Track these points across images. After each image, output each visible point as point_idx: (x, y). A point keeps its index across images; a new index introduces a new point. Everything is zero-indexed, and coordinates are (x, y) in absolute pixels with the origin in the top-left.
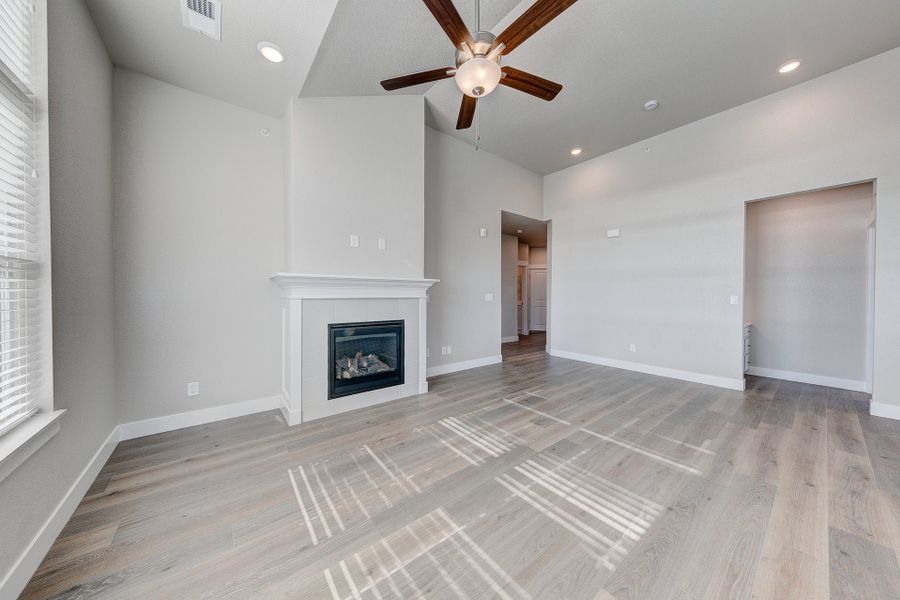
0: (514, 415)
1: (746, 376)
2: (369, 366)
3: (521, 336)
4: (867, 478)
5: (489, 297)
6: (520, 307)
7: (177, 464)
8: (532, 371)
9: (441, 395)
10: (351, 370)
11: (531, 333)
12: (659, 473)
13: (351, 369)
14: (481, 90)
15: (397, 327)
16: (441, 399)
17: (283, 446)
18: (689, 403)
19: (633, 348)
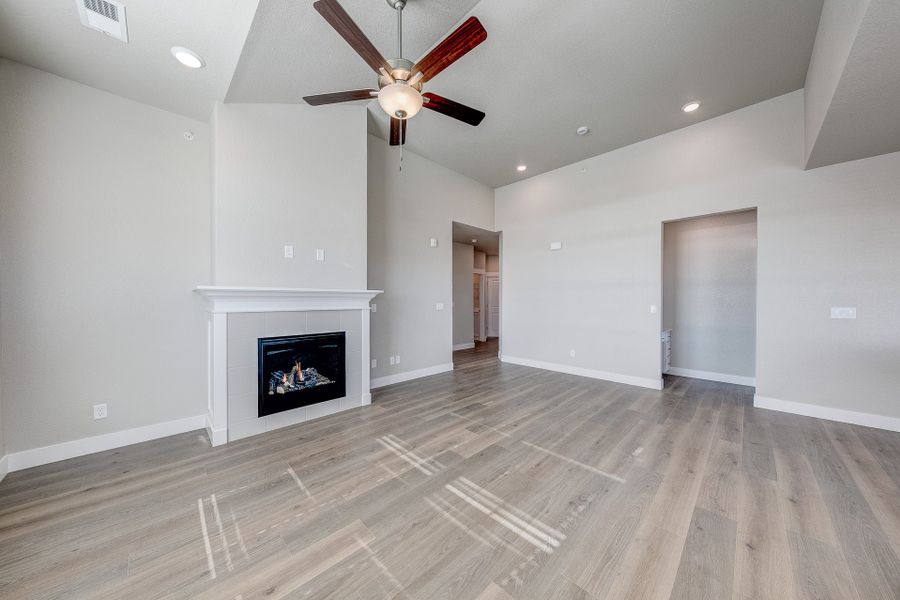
0: (452, 423)
1: (665, 376)
2: (307, 380)
3: (478, 343)
4: (735, 463)
5: (439, 306)
6: (476, 315)
7: (75, 494)
8: (480, 378)
11: (488, 339)
12: (570, 470)
13: (287, 384)
14: (404, 113)
16: (383, 410)
17: (202, 469)
18: (613, 404)
19: (573, 353)
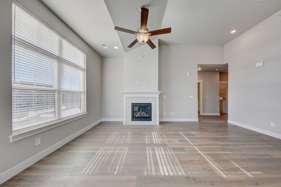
0: (176, 137)
5: (191, 97)
9: (162, 126)
10: (138, 115)
15: (149, 105)
